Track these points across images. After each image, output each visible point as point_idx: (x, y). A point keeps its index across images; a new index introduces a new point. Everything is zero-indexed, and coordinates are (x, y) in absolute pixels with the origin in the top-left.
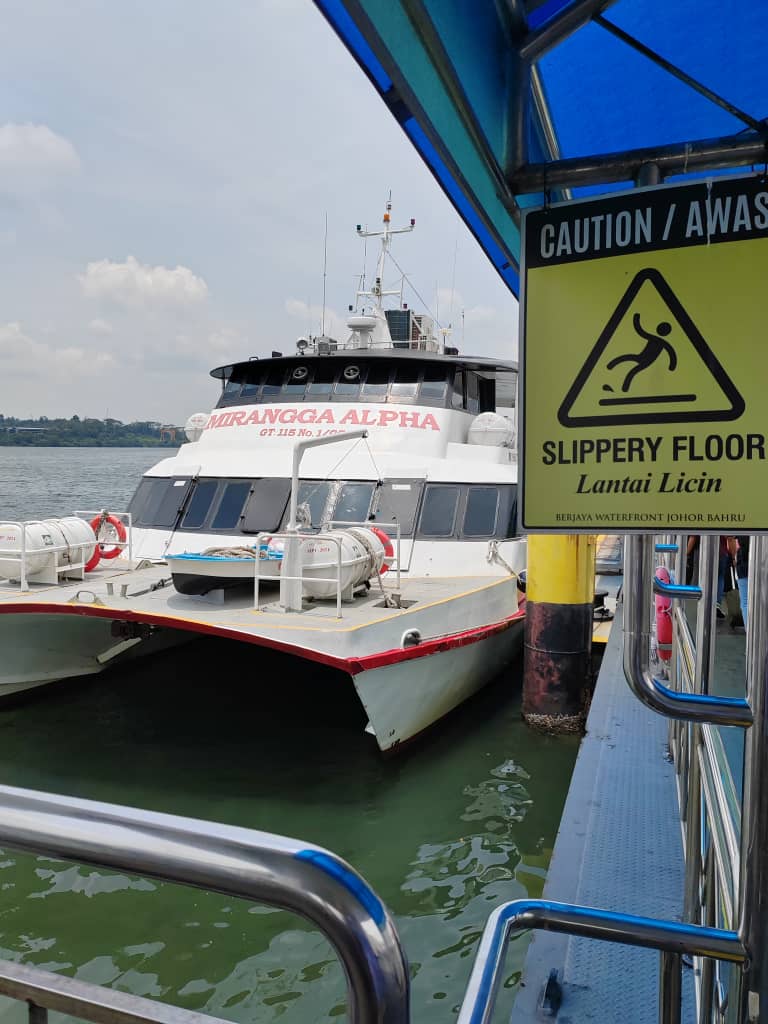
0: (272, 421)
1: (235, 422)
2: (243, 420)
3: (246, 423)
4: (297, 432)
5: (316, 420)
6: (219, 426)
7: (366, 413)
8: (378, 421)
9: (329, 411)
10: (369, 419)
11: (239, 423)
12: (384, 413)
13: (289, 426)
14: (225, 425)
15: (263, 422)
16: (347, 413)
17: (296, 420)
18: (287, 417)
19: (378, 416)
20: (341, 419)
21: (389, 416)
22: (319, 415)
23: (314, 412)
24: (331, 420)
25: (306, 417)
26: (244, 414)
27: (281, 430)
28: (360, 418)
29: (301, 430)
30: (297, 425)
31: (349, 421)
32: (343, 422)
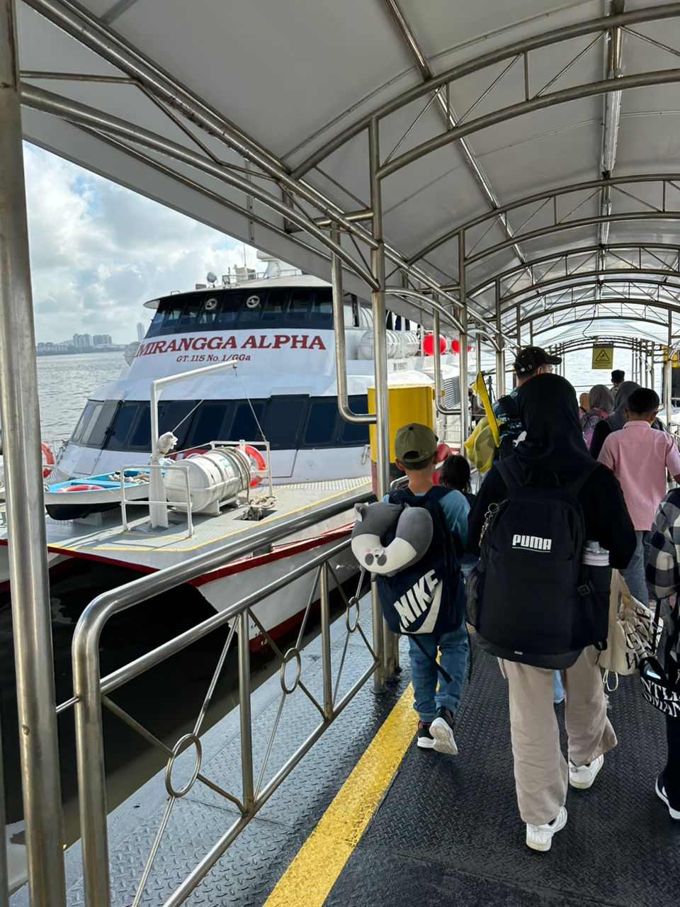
0: (187, 348)
1: (158, 350)
2: (164, 349)
3: (166, 351)
4: (206, 358)
5: (222, 346)
6: (145, 354)
7: (263, 338)
8: (273, 345)
9: (233, 338)
10: (265, 344)
11: (161, 351)
12: (278, 337)
13: (200, 352)
14: (150, 353)
15: (179, 349)
16: (247, 339)
17: (206, 346)
18: (199, 345)
19: (273, 341)
20: (242, 344)
21: (283, 339)
22: (224, 342)
23: (221, 339)
24: (234, 346)
25: (214, 344)
26: (165, 343)
27: (194, 356)
28: (258, 343)
29: (209, 356)
30: (207, 352)
31: (249, 346)
32: (244, 347)
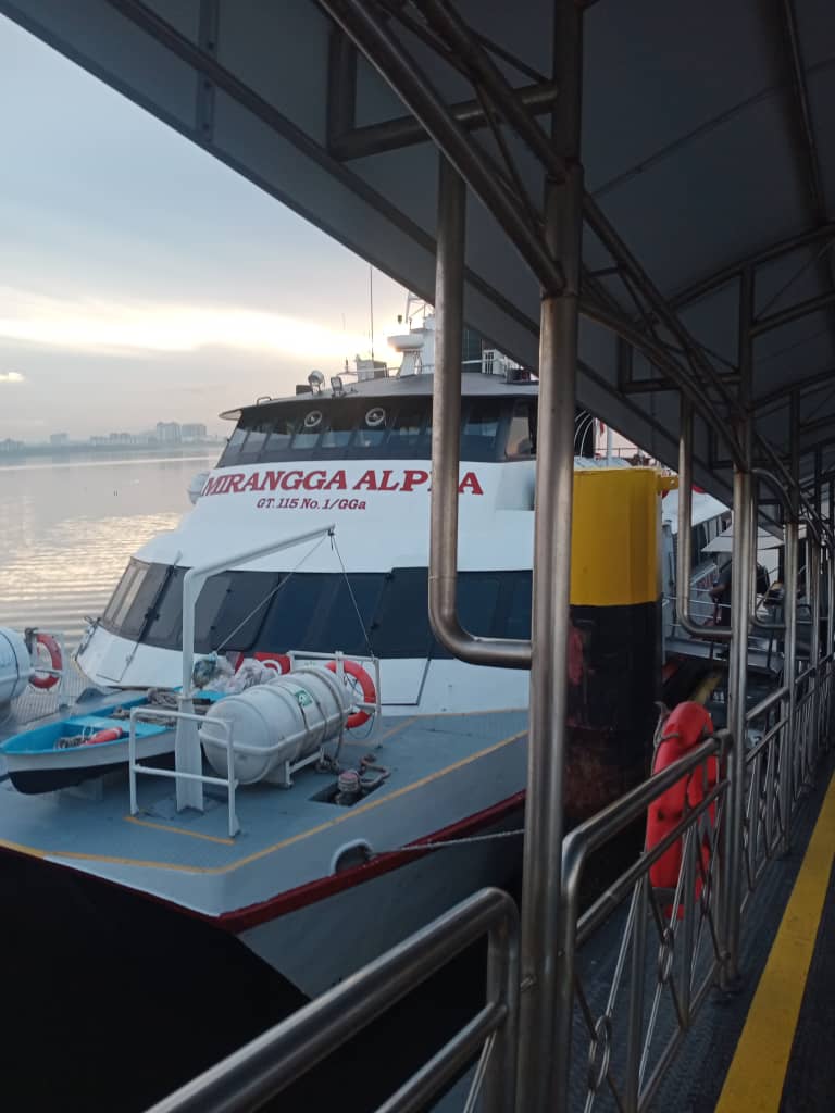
0: (273, 487)
1: (232, 488)
2: (240, 486)
3: (243, 489)
4: (300, 503)
5: (325, 484)
6: (215, 492)
7: (387, 474)
8: (401, 486)
9: (341, 473)
10: (390, 484)
11: (236, 490)
12: (409, 474)
13: (291, 494)
14: (220, 492)
15: (262, 488)
16: (363, 475)
17: (301, 486)
18: (291, 482)
19: (402, 480)
20: (355, 484)
21: (417, 477)
22: (329, 478)
23: (323, 474)
24: (343, 485)
25: (313, 482)
26: (242, 477)
27: (282, 500)
28: (379, 481)
29: (305, 500)
30: (302, 493)
31: (365, 486)
32: (357, 487)
